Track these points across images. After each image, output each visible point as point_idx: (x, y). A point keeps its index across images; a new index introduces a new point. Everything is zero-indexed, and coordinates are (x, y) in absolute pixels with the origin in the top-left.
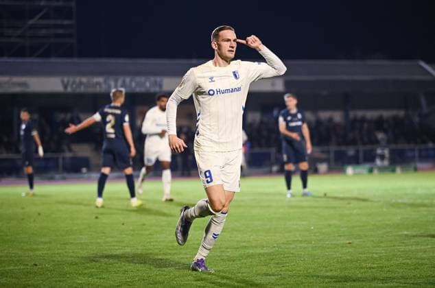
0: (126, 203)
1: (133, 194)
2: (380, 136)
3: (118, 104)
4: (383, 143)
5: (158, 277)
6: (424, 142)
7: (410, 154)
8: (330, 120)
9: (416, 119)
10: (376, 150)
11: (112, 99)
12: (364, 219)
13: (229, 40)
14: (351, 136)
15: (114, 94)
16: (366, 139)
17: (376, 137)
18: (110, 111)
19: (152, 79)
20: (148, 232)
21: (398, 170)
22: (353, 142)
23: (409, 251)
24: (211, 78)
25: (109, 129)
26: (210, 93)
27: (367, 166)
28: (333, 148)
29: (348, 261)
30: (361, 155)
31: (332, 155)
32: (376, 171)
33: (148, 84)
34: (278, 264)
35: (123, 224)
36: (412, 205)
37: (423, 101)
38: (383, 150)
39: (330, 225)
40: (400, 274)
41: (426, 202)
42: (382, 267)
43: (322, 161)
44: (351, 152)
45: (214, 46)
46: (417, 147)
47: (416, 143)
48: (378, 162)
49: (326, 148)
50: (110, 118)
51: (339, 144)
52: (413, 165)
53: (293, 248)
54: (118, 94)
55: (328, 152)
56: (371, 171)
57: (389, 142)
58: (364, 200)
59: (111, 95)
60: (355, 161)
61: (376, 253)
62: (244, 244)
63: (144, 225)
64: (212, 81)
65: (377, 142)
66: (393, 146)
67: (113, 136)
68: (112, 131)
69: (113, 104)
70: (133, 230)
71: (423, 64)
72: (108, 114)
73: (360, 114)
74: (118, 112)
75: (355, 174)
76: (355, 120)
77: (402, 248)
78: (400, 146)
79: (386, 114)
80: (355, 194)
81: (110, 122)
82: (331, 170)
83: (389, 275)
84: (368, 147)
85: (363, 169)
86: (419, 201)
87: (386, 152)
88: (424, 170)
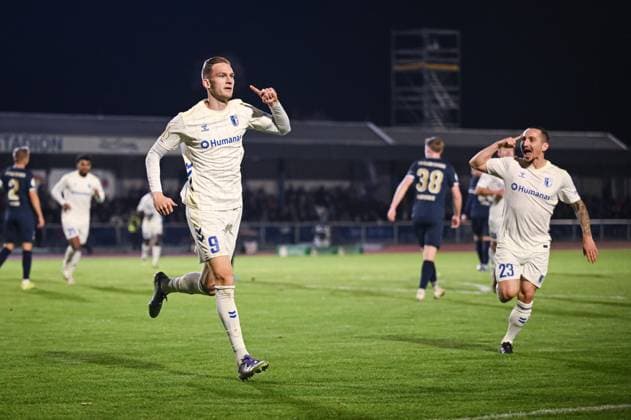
0: (15, 284)
1: (26, 275)
2: (320, 211)
3: (21, 166)
4: (324, 219)
5: (50, 374)
6: (372, 219)
7: (354, 233)
8: (261, 191)
9: (363, 192)
10: (314, 228)
11: (15, 159)
12: (298, 308)
13: (225, 75)
14: (285, 210)
15: (17, 154)
16: (303, 214)
17: (315, 212)
18: (12, 174)
19: (50, 138)
20: (40, 320)
21: (341, 252)
22: (288, 218)
23: (351, 347)
24: (205, 126)
25: (12, 196)
26: (204, 145)
27: (304, 246)
28: (264, 224)
29: (277, 358)
30: (297, 233)
31: (262, 233)
32: (314, 252)
33: (45, 144)
34: (194, 360)
35: (11, 310)
36: (357, 293)
37: (372, 171)
38: (323, 227)
39: (257, 316)
40: (339, 375)
41: (373, 289)
42: (318, 367)
43: (251, 239)
44: (286, 230)
45: (206, 84)
46: (364, 225)
47: (363, 220)
48: (317, 242)
49: (255, 224)
50: (12, 182)
51: (271, 219)
52: (358, 246)
53: (213, 343)
54: (22, 154)
55: (258, 229)
56: (308, 252)
57: (331, 219)
58: (299, 287)
59: (14, 154)
60: (290, 240)
61: (312, 350)
62: (155, 336)
63: (36, 311)
64: (206, 130)
65: (316, 218)
66: (336, 224)
67: (17, 204)
68: (16, 198)
69: (15, 166)
70: (24, 318)
71: (372, 126)
72: (10, 178)
73: (296, 184)
74: (23, 175)
75: (289, 256)
76: (291, 191)
77: (343, 345)
78: (343, 224)
79: (329, 185)
80: (288, 279)
81: (13, 187)
82: (261, 250)
83: (326, 376)
84: (306, 224)
85: (299, 250)
86: (365, 289)
87: (327, 230)
88: (371, 252)
